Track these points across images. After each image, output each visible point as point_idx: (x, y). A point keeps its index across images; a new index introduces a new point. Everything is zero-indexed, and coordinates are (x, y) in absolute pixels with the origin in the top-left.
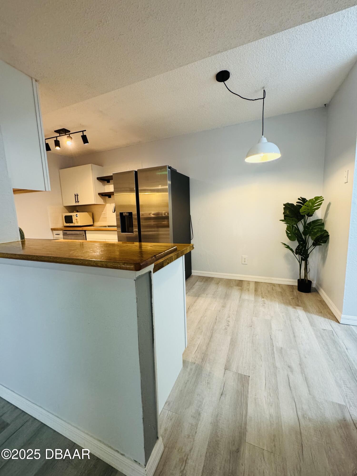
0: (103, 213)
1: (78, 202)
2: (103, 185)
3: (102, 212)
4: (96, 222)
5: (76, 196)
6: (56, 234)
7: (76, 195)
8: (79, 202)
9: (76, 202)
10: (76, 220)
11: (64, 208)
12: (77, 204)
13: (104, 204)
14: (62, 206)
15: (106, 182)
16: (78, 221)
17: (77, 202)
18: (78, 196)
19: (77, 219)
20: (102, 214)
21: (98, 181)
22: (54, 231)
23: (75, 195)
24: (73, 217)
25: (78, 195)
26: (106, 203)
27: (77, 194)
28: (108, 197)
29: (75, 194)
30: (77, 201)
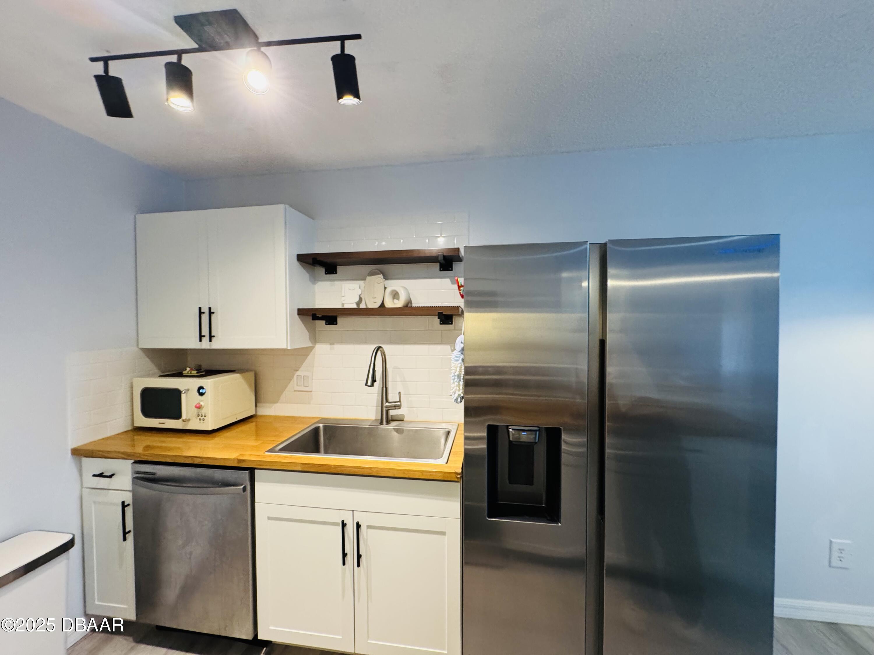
0: (298, 373)
1: (211, 337)
2: (310, 280)
3: (297, 371)
4: (268, 405)
5: (205, 318)
6: (94, 475)
7: (205, 310)
8: (213, 339)
9: (201, 337)
10: (199, 407)
11: (141, 353)
12: (205, 344)
13: (311, 345)
14: (135, 349)
15: (322, 270)
16: (203, 412)
17: (206, 340)
18: (213, 316)
19: (202, 403)
20: (293, 378)
21: (300, 266)
22: (86, 461)
23: (201, 313)
24: (183, 396)
25: (212, 311)
26: (315, 344)
27: (210, 309)
28: (324, 322)
29: (200, 309)
30: (205, 331)
